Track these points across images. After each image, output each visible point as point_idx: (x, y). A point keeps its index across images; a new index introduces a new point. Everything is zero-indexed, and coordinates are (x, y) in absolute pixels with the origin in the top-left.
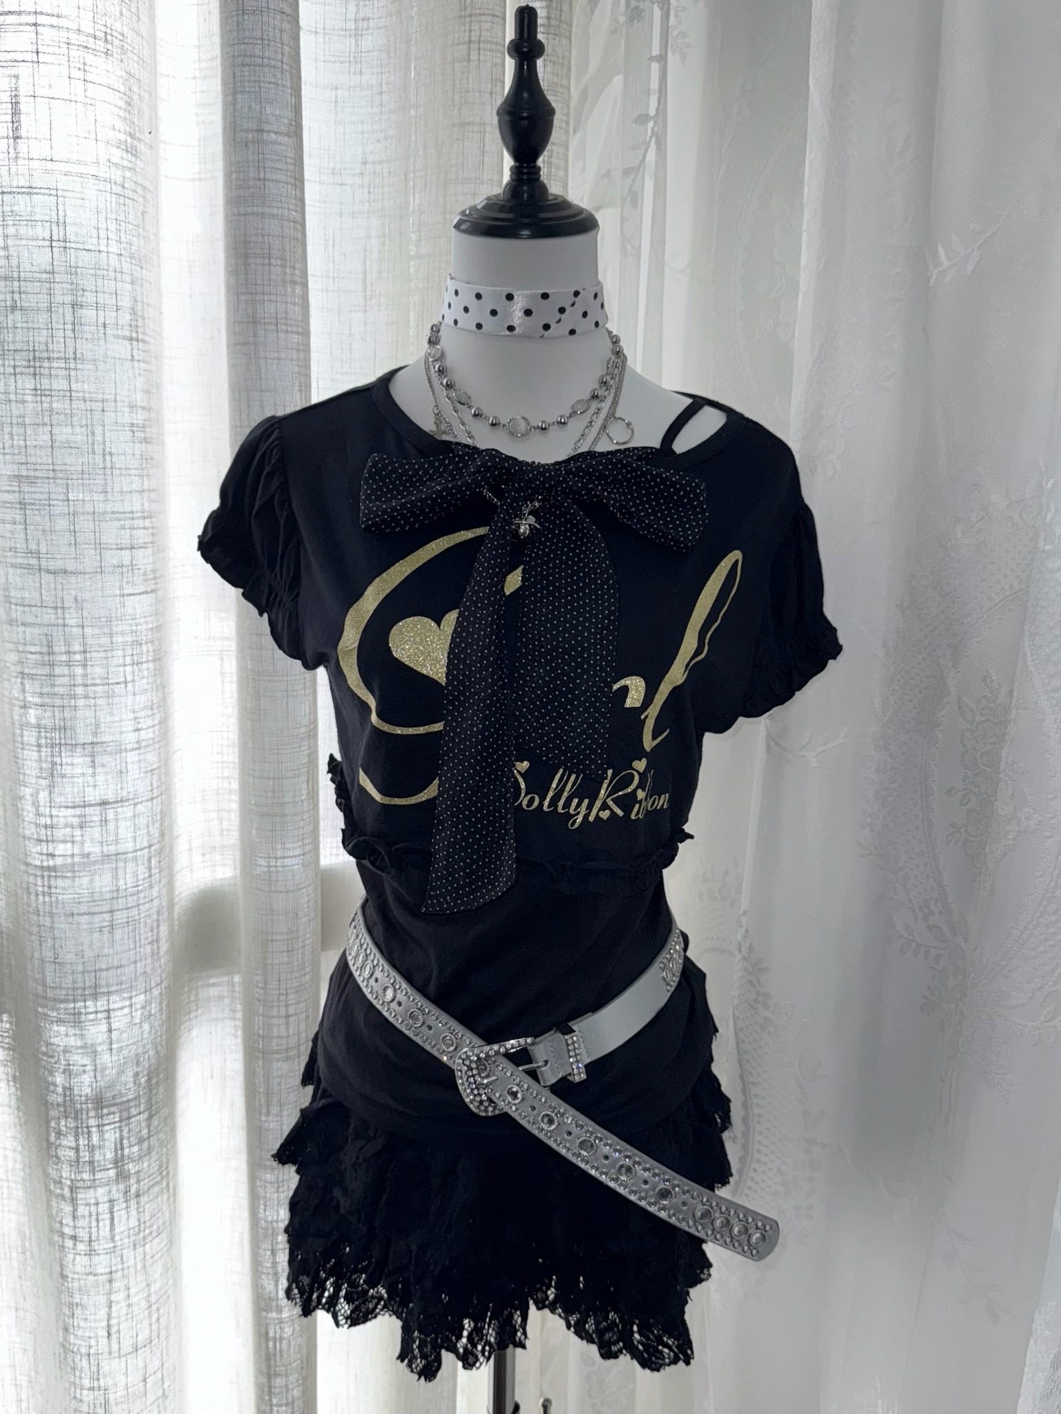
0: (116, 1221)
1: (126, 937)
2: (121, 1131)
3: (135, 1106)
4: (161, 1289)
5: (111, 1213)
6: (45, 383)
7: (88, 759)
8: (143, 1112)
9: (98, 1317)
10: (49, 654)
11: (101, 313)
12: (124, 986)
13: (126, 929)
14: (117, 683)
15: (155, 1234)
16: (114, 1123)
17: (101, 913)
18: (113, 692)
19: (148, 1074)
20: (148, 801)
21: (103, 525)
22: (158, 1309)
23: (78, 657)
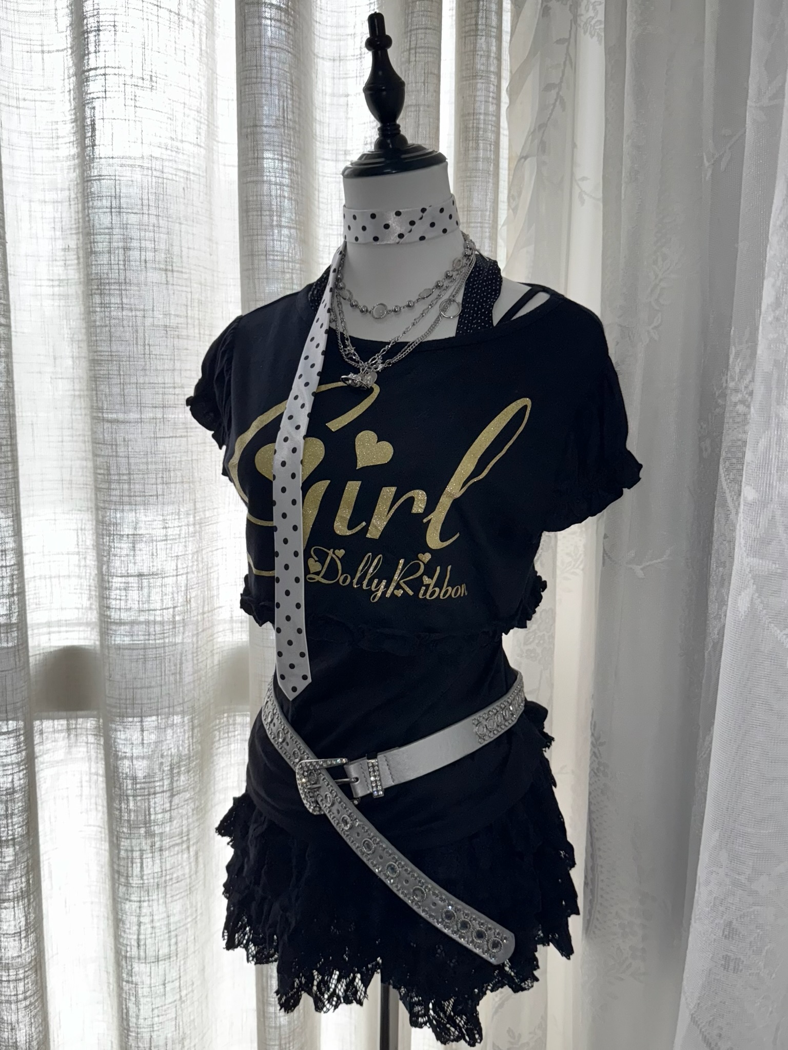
0: (144, 865)
1: (155, 666)
2: (149, 802)
3: (160, 786)
4: (179, 921)
5: (141, 859)
6: (107, 300)
7: (131, 545)
8: (166, 791)
9: (131, 931)
10: (108, 475)
11: (143, 253)
12: (152, 701)
13: (155, 662)
14: (151, 496)
15: (174, 881)
16: (144, 795)
17: (137, 649)
18: (148, 501)
19: (171, 765)
20: (173, 576)
21: (142, 391)
22: (176, 936)
23: (125, 477)
